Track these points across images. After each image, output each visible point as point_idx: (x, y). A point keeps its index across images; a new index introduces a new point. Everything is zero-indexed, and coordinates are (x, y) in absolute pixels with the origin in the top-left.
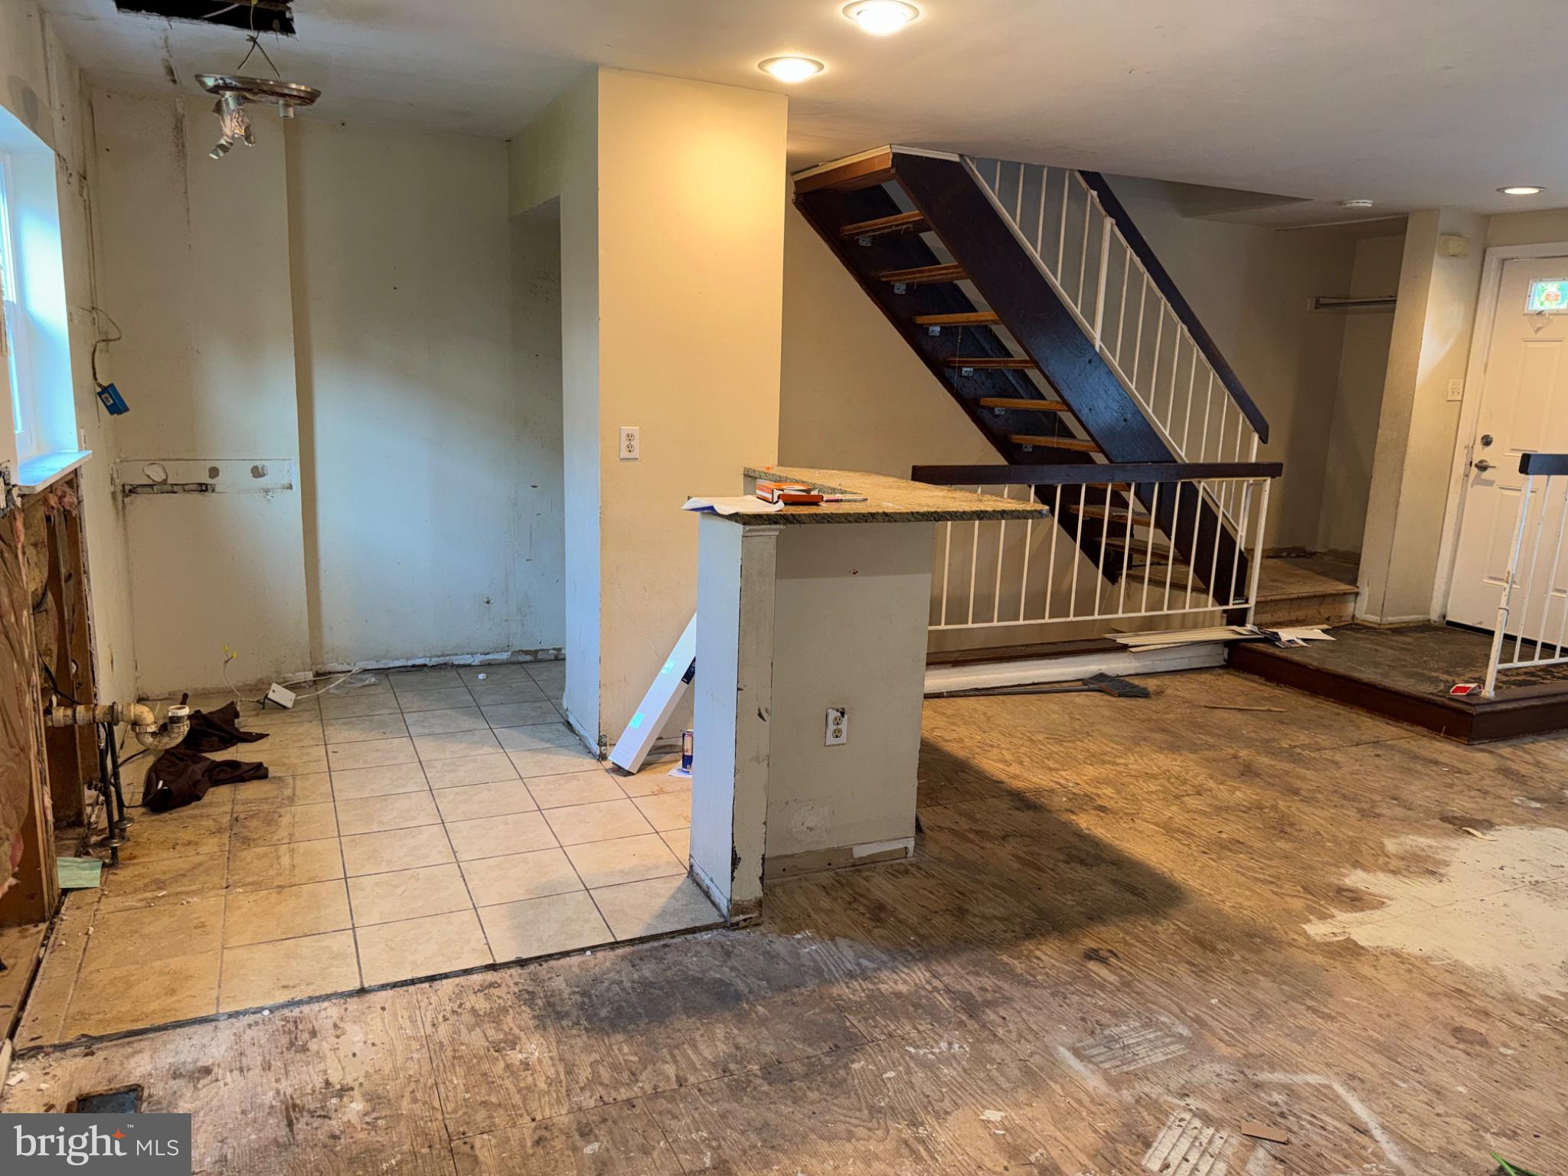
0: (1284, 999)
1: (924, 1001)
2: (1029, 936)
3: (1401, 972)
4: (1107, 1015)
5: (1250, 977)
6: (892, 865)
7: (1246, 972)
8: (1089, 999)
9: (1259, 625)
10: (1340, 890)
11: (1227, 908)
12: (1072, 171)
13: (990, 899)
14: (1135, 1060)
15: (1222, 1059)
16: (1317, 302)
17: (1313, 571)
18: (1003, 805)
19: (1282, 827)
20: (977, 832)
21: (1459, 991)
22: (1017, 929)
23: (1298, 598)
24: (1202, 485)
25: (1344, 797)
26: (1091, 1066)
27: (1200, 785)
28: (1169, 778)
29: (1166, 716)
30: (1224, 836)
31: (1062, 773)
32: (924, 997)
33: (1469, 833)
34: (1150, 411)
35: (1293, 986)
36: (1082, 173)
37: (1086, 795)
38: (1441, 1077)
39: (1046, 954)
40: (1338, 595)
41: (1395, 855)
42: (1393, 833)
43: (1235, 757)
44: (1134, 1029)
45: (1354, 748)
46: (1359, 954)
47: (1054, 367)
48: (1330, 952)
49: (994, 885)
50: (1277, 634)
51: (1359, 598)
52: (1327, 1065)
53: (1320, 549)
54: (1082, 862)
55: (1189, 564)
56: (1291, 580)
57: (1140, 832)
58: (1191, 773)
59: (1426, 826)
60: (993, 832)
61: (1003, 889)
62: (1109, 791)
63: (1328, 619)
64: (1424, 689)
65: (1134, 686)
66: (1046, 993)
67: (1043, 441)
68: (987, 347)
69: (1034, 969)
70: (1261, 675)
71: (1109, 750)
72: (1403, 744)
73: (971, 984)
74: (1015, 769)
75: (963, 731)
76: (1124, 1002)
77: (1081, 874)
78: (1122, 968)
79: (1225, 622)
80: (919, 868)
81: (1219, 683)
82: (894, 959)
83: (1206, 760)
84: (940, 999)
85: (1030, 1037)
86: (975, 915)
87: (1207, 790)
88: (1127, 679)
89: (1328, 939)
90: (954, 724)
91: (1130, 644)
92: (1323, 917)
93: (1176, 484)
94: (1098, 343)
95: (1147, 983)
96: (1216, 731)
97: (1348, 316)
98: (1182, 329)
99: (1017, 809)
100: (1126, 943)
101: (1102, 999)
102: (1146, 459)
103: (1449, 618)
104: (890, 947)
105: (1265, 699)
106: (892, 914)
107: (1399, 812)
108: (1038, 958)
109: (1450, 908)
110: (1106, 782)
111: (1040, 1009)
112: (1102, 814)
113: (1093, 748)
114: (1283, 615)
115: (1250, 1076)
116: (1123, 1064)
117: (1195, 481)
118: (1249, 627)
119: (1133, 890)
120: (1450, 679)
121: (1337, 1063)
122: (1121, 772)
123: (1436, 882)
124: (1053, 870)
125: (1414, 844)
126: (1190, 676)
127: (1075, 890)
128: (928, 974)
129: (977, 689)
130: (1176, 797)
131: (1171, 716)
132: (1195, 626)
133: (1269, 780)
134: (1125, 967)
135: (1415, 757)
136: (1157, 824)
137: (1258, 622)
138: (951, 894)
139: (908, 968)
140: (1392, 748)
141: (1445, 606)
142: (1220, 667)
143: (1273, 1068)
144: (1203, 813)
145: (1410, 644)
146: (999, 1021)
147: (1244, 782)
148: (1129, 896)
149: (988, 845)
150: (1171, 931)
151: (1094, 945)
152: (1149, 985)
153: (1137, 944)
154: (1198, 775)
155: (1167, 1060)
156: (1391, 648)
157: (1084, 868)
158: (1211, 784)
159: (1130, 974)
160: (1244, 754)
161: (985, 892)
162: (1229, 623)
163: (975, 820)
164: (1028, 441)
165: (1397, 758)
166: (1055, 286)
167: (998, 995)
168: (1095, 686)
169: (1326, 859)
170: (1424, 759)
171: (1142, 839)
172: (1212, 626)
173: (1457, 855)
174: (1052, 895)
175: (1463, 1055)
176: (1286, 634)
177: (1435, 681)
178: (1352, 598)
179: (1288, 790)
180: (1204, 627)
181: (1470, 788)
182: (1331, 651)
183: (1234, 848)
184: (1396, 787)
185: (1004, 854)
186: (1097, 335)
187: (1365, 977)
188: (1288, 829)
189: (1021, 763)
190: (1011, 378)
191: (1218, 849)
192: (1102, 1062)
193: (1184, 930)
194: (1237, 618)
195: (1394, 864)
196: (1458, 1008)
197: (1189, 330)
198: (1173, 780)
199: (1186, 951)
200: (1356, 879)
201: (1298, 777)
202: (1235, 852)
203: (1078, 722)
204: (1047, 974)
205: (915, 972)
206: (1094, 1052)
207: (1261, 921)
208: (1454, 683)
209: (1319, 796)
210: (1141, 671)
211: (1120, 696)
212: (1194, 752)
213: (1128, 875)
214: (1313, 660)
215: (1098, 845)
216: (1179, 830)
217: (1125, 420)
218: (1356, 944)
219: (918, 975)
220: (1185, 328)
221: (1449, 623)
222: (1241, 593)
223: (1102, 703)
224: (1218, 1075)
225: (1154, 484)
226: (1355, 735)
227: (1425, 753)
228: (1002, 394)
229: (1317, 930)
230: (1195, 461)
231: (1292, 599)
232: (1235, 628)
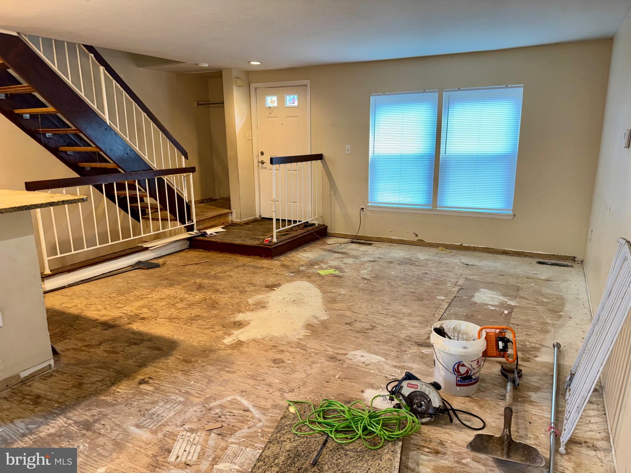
0: (218, 371)
1: (64, 432)
2: (113, 384)
3: (256, 346)
4: (150, 405)
5: (205, 368)
6: (44, 375)
7: (203, 366)
8: (141, 401)
9: (199, 230)
10: (235, 323)
11: (195, 344)
12: (79, 44)
13: (94, 374)
14: (163, 419)
15: (197, 404)
16: (198, 103)
17: (216, 206)
18: (98, 330)
19: (214, 305)
20: (86, 346)
21: (274, 346)
22: (108, 382)
23: (211, 217)
24: (165, 178)
25: (234, 288)
26: (144, 429)
27: (182, 298)
28: (170, 298)
29: (167, 273)
30: (192, 315)
31: (125, 308)
32: (64, 430)
33: (274, 290)
34: (138, 149)
35: (221, 365)
36: (84, 45)
37: (135, 315)
38: (270, 380)
39: (121, 389)
40: (225, 214)
41: (252, 304)
42: (251, 296)
43: (195, 283)
44: (162, 406)
45: (237, 269)
46: (242, 345)
47: (89, 132)
48: (233, 347)
49: (96, 367)
50: (206, 232)
51: (233, 214)
52: (234, 391)
53: (217, 198)
54: (135, 344)
55: (167, 210)
56: (208, 211)
57: (159, 324)
58: (178, 294)
59: (261, 291)
60: (94, 343)
61: (100, 367)
62: (145, 310)
63: (223, 223)
64: (256, 243)
65: (153, 264)
66: (123, 406)
67: (94, 165)
68: (57, 124)
69: (116, 397)
70: (202, 249)
71: (144, 293)
72: (252, 263)
73: (87, 416)
74: (103, 312)
75: (77, 301)
76: (156, 397)
77: (136, 348)
78: (155, 383)
79: (186, 231)
80: (58, 372)
81: (187, 255)
82: (47, 419)
83: (184, 287)
84: (72, 428)
85: (117, 428)
86: (87, 384)
87: (185, 299)
88: (150, 261)
89: (232, 343)
90: (72, 299)
91: (149, 247)
92: (229, 335)
93: (155, 179)
94: (108, 122)
95: (166, 385)
96: (187, 274)
97: (211, 109)
98: (144, 114)
99: (105, 330)
100: (156, 372)
101: (148, 399)
102: (140, 170)
103: (262, 216)
104: (44, 414)
105: (205, 257)
106: (45, 398)
107: (252, 288)
108: (118, 392)
109: (270, 318)
110: (144, 306)
111: (120, 414)
112: (143, 321)
113: (138, 293)
114: (207, 225)
115: (207, 407)
116: (158, 423)
117: (162, 177)
118: (195, 231)
119: (158, 349)
120: (263, 237)
121: (237, 389)
122: (150, 301)
123: (265, 310)
124: (123, 351)
125: (257, 298)
126: (176, 254)
127: (133, 357)
128: (65, 419)
129: (83, 280)
130: (173, 305)
131: (169, 272)
132: (175, 234)
133: (208, 288)
134: (156, 382)
135: (256, 267)
136: (166, 318)
137: (198, 229)
138: (75, 378)
139: (55, 420)
140: (249, 266)
141: (260, 212)
142: (187, 249)
143: (215, 400)
144: (184, 308)
145: (250, 228)
146: (101, 426)
147: (199, 292)
148: (156, 352)
149: (92, 350)
150: (174, 360)
151: (142, 377)
152: (167, 386)
153: (160, 371)
154: (181, 294)
155: (175, 414)
156: (245, 230)
157: (136, 346)
158: (186, 296)
159: (158, 384)
160: (198, 281)
161: (92, 372)
162: (188, 231)
163: (85, 341)
164: (88, 166)
165: (250, 269)
166: (82, 96)
167: (100, 415)
168: (137, 267)
169: (230, 312)
170: (259, 267)
171: (160, 326)
172: (182, 233)
173: (271, 298)
174: (123, 362)
175: (277, 369)
176: (209, 232)
177: (259, 239)
178: (230, 214)
179: (215, 291)
180: (179, 234)
181: (273, 274)
182: (226, 235)
183: (196, 319)
184: (251, 280)
185: (100, 351)
186: (106, 117)
187: (245, 352)
188: (216, 305)
189: (106, 308)
190: (73, 138)
191: (190, 321)
192: (149, 426)
193: (178, 358)
194: (190, 228)
195: (252, 307)
196: (274, 352)
197: (147, 115)
198: (171, 298)
199: (180, 367)
200: (240, 317)
201: (218, 285)
202: (196, 320)
203: (130, 284)
204: (123, 398)
205: (58, 421)
206: (145, 423)
207: (208, 344)
208: (265, 239)
209: (226, 290)
210: (155, 257)
211: (148, 269)
212: (179, 285)
213: (155, 343)
214: (219, 240)
215: (142, 334)
216: (175, 318)
217: (127, 154)
218: (241, 341)
219: (61, 421)
220: (146, 115)
221: (263, 218)
222: (190, 219)
223: (141, 273)
224: (195, 411)
225: (145, 180)
226: (236, 264)
227: (260, 265)
228: (69, 145)
229: (228, 341)
230: (161, 169)
231: (209, 218)
232: (190, 232)
